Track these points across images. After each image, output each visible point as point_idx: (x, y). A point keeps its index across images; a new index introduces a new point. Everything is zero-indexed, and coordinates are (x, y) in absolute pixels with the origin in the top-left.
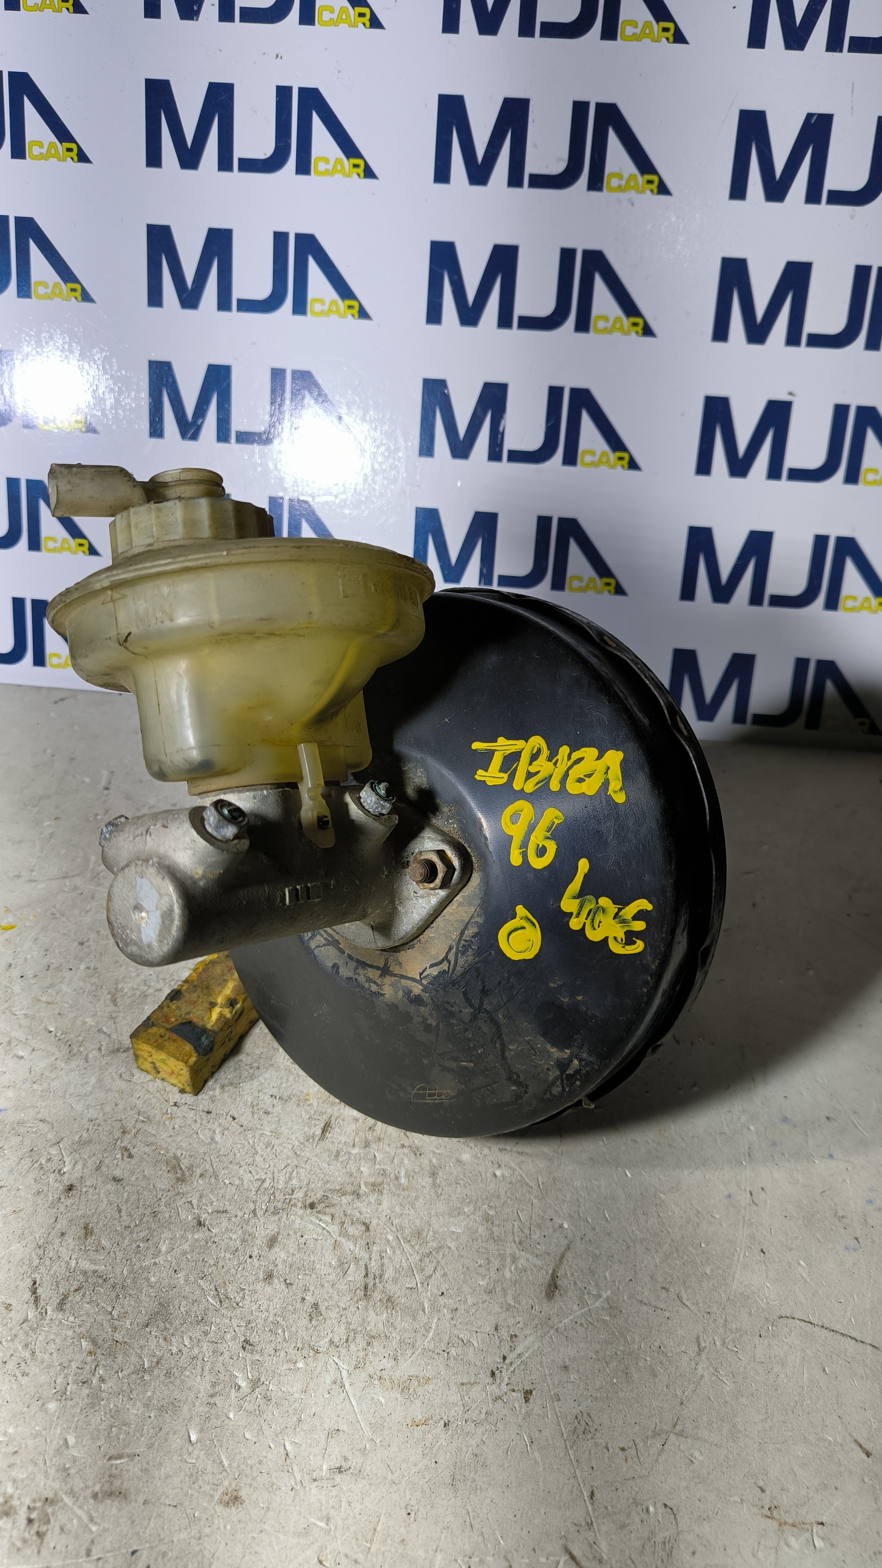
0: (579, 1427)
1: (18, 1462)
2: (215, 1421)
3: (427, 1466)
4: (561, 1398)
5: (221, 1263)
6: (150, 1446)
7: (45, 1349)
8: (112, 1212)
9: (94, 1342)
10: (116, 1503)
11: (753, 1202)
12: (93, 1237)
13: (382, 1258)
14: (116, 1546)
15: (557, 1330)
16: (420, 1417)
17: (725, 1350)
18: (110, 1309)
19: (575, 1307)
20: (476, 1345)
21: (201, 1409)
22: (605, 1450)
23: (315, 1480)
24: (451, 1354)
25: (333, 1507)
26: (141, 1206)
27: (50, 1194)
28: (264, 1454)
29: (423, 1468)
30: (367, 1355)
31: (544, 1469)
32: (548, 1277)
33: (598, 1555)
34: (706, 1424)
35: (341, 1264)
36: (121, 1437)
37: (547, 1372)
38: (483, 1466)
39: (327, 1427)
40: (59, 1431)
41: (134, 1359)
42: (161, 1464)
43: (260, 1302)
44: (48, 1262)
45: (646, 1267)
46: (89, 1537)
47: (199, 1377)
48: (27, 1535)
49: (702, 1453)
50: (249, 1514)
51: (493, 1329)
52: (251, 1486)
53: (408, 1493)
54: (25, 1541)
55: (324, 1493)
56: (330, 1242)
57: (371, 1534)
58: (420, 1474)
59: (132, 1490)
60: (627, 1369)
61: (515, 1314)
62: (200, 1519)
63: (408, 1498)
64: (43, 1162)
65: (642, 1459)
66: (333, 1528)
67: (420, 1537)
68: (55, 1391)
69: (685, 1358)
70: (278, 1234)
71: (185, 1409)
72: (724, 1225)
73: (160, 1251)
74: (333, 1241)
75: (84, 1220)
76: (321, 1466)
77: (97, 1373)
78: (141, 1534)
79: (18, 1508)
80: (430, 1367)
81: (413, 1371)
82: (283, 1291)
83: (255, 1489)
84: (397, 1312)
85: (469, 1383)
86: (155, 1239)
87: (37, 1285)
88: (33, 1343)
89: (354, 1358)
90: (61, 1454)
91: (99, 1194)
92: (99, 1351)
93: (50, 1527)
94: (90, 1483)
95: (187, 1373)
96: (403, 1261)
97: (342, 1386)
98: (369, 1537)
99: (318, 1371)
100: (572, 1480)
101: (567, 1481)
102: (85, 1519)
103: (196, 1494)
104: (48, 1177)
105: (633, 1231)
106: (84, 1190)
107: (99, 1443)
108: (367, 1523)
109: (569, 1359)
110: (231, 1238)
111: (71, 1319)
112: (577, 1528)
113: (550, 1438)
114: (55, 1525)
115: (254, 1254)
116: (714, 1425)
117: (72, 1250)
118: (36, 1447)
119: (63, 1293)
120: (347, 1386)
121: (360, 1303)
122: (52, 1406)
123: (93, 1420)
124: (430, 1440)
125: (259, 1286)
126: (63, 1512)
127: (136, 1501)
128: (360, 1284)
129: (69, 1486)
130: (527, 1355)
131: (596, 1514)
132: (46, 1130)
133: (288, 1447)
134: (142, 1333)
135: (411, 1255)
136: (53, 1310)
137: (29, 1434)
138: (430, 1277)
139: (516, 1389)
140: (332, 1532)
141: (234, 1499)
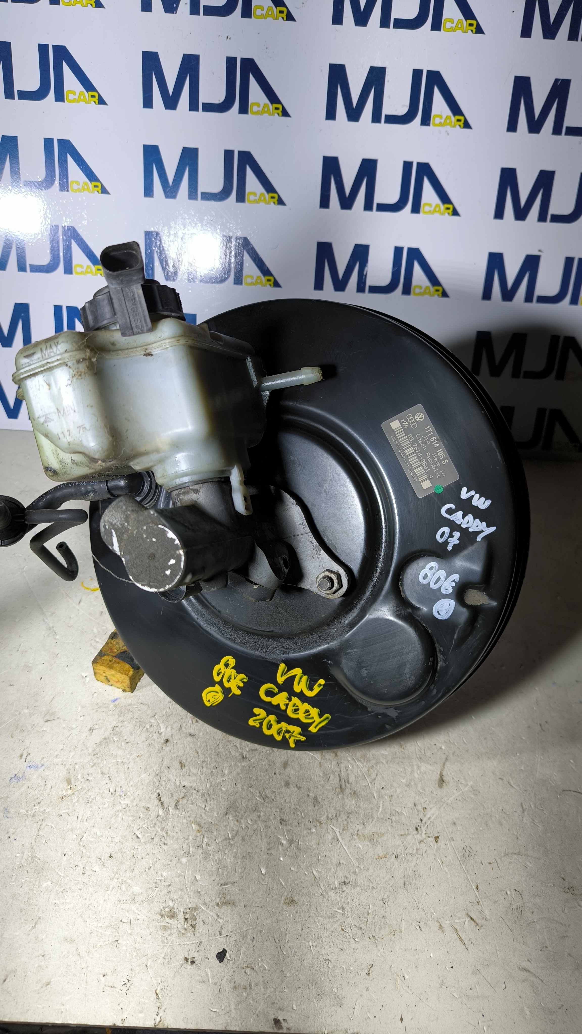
0: (466, 853)
1: (172, 890)
2: (273, 862)
3: (390, 878)
4: (454, 839)
5: (259, 778)
6: (242, 878)
7: (173, 830)
8: (194, 753)
9: (199, 825)
10: (230, 907)
11: (542, 729)
12: (186, 768)
13: (347, 770)
14: (235, 929)
15: (447, 804)
16: (382, 854)
17: (537, 809)
18: (204, 807)
19: (455, 791)
20: (405, 814)
21: (265, 856)
22: (481, 865)
23: (332, 889)
24: (393, 820)
25: (344, 902)
26: (209, 749)
27: (156, 745)
28: (303, 878)
29: (388, 879)
30: (348, 823)
31: (451, 876)
32: (438, 776)
33: (484, 917)
34: (531, 848)
35: (325, 775)
36: (225, 874)
37: (445, 827)
38: (419, 876)
39: (333, 862)
40: (191, 873)
41: (222, 833)
42: (249, 886)
43: (285, 798)
44: (164, 783)
45: (489, 767)
46: (219, 925)
47: (260, 840)
48: (186, 926)
49: (531, 863)
50: (301, 909)
51: (413, 805)
52: (299, 894)
53: (382, 893)
54: (186, 930)
55: (338, 896)
56: (317, 763)
57: (366, 914)
58: (387, 883)
59: (236, 900)
60: (486, 822)
61: (424, 797)
62: (276, 913)
63: (383, 895)
64: (148, 727)
65: (500, 868)
66: (346, 913)
67: (392, 914)
68: (183, 852)
69: (516, 815)
70: (288, 760)
71: (256, 857)
72: (528, 743)
73: (224, 774)
74: (319, 763)
75: (179, 759)
76: (334, 882)
77: (204, 841)
78: (246, 922)
79: (178, 913)
80: (383, 827)
81: (374, 830)
82: (296, 792)
83: (302, 896)
84: (360, 799)
85: (405, 834)
86: (221, 767)
87: (161, 796)
88: (166, 827)
89: (342, 825)
90: (194, 884)
91: (184, 744)
92: (203, 830)
93: (197, 921)
94: (214, 899)
95: (253, 838)
96: (359, 771)
97: (338, 840)
98: (366, 916)
99: (323, 833)
100: (466, 881)
101: (463, 881)
102: (216, 917)
103: (271, 900)
104: (153, 736)
105: (480, 749)
106: (175, 742)
107: (214, 878)
108: (363, 909)
109: (456, 819)
110: (262, 764)
111: (184, 813)
112: (472, 904)
113: (451, 860)
114: (199, 921)
115: (277, 772)
116: (535, 848)
117: (176, 776)
118: (180, 882)
119: (176, 800)
120: (340, 840)
121: (340, 795)
122: (184, 860)
123: (208, 866)
124: (389, 865)
125: (283, 789)
126: (203, 914)
127: (240, 906)
128: (337, 785)
129: (203, 900)
130: (433, 818)
131: (481, 897)
132: (146, 709)
133: (315, 873)
134: (224, 818)
135: (362, 768)
136: (173, 809)
137: (175, 875)
138: (375, 779)
139: (430, 836)
140: (346, 915)
141: (291, 902)
